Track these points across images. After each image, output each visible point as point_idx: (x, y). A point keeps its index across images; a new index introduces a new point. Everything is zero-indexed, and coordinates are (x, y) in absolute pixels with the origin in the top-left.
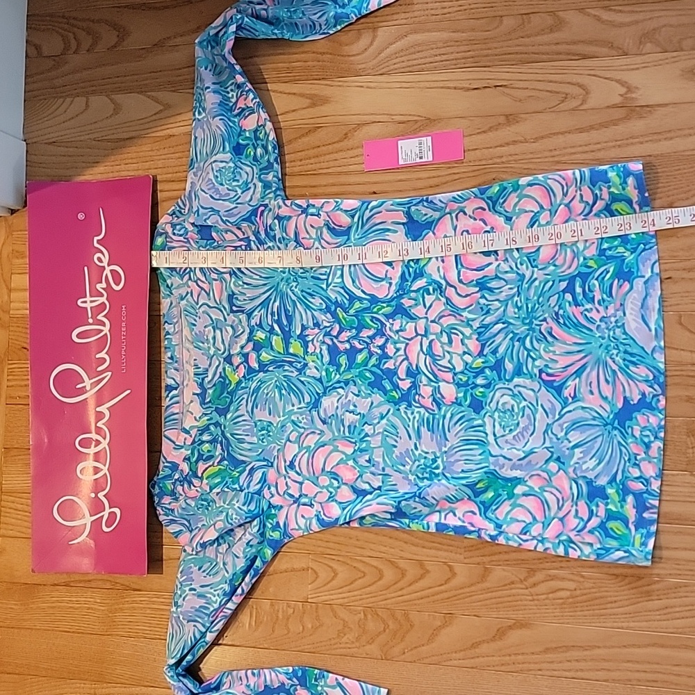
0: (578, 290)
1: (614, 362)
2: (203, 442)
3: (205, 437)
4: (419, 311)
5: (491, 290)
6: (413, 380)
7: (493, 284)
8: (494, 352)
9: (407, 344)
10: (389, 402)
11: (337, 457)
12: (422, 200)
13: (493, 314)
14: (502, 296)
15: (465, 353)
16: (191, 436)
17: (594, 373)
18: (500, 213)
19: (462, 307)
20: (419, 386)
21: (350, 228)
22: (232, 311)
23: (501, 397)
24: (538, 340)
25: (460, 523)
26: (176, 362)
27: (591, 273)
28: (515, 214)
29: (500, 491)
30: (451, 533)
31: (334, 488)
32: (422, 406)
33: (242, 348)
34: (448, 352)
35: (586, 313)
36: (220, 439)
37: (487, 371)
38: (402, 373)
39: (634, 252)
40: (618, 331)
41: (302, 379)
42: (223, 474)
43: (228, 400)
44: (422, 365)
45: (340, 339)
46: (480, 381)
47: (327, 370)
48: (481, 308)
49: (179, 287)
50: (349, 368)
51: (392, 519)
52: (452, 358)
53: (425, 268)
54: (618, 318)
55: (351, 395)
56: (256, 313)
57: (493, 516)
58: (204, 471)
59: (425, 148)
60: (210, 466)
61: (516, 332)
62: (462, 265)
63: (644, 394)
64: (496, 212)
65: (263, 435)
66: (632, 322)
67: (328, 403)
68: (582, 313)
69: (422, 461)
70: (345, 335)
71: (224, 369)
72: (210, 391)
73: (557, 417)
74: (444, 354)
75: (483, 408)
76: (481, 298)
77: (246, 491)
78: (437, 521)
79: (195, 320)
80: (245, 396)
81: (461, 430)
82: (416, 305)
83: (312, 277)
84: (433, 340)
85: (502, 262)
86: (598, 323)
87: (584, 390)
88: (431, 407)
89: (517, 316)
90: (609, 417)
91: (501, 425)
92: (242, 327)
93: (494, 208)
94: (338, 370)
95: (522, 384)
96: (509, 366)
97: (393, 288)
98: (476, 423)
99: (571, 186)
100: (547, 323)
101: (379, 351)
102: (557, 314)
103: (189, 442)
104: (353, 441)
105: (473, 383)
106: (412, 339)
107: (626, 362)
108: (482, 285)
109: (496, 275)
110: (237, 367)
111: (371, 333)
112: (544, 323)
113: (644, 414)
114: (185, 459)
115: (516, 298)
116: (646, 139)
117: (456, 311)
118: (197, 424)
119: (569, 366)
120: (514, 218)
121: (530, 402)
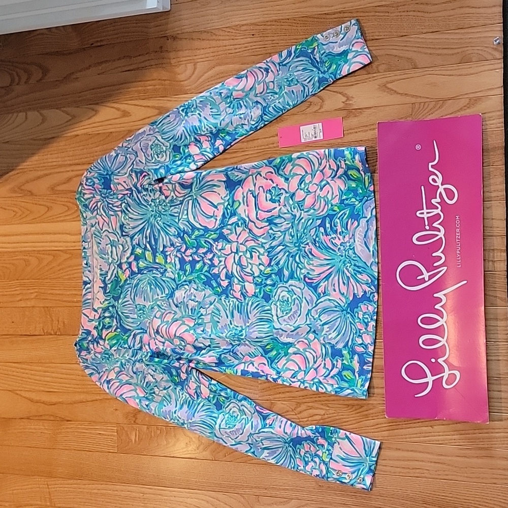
0: (328, 225)
1: (348, 271)
2: (105, 317)
3: (107, 314)
4: (233, 237)
5: (276, 224)
6: (229, 281)
7: (277, 221)
8: (277, 264)
9: (226, 258)
10: (215, 294)
11: (184, 328)
12: (234, 169)
13: (277, 240)
14: (282, 229)
15: (260, 264)
16: (98, 314)
17: (336, 278)
18: (282, 176)
19: (259, 235)
20: (233, 284)
21: (192, 184)
22: (123, 235)
23: (281, 293)
24: (303, 257)
25: (256, 371)
26: (90, 267)
27: (335, 215)
28: (291, 176)
29: (280, 351)
30: (250, 376)
31: (182, 346)
32: (235, 297)
33: (128, 258)
34: (250, 264)
35: (332, 240)
36: (115, 315)
37: (273, 275)
38: (223, 276)
39: (361, 202)
40: (350, 251)
41: (164, 279)
42: (118, 338)
43: (120, 291)
44: (235, 272)
45: (186, 254)
46: (269, 282)
47: (178, 274)
48: (270, 236)
49: (90, 219)
50: (192, 272)
51: (216, 366)
52: (252, 267)
53: (237, 210)
54: (350, 243)
55: (192, 289)
56: (136, 237)
57: (276, 366)
58: (106, 335)
60: (110, 332)
61: (291, 251)
62: (259, 208)
63: (365, 292)
64: (279, 175)
65: (140, 313)
66: (359, 247)
67: (179, 294)
68: (329, 240)
69: (234, 331)
70: (189, 252)
71: (117, 272)
72: (109, 286)
73: (314, 305)
74: (248, 265)
75: (270, 299)
76: (270, 229)
77: (133, 348)
78: (243, 369)
79: (100, 241)
80: (130, 289)
81: (257, 313)
82: (231, 233)
83: (170, 215)
84: (242, 255)
85: (283, 207)
86: (339, 246)
87: (330, 288)
88: (240, 298)
89: (291, 241)
90: (344, 306)
91: (281, 310)
92: (128, 246)
93: (278, 172)
94: (185, 274)
95: (294, 284)
96: (286, 273)
97: (218, 222)
98: (266, 308)
99: (323, 159)
100: (309, 246)
101: (209, 262)
102: (315, 240)
103: (97, 317)
104: (194, 318)
105: (265, 283)
106: (229, 255)
107: (355, 272)
108: (270, 221)
109: (279, 215)
110: (125, 270)
111: (205, 250)
112: (307, 246)
113: (365, 304)
114: (95, 327)
115: (291, 230)
116: (359, 130)
117: (255, 238)
118: (101, 306)
119: (321, 273)
120: (290, 179)
121: (298, 296)
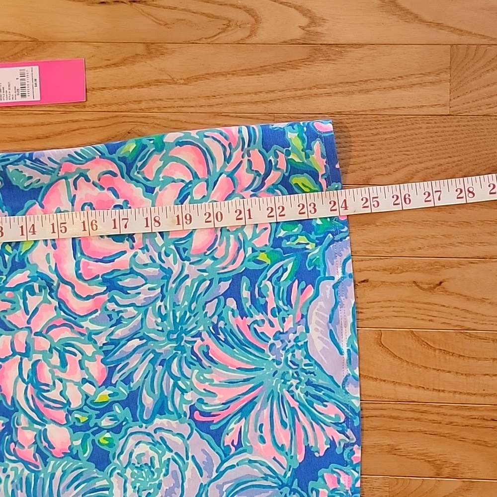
0: (245, 294)
1: (293, 396)
4: (18, 318)
5: (124, 290)
6: (8, 420)
7: (127, 282)
8: (127, 380)
12: (23, 158)
13: (127, 325)
14: (140, 300)
17: (266, 412)
18: (138, 182)
19: (81, 314)
20: (17, 429)
23: (136, 446)
24: (189, 364)
27: (262, 271)
28: (159, 183)
32: (21, 460)
34: (61, 380)
35: (256, 326)
37: (117, 409)
39: (321, 244)
40: (299, 353)
44: (21, 399)
46: (105, 422)
48: (110, 316)
52: (65, 387)
53: (28, 255)
54: (298, 334)
59: (29, 82)
61: (158, 351)
62: (82, 253)
63: (333, 443)
64: (132, 179)
66: (318, 342)
68: (249, 327)
73: (215, 474)
74: (54, 383)
75: (109, 462)
76: (109, 301)
81: (77, 494)
82: (14, 309)
84: (39, 360)
85: (140, 251)
86: (272, 341)
87: (252, 436)
88: (33, 461)
89: (160, 328)
90: (285, 474)
91: (134, 488)
93: (128, 173)
95: (166, 427)
96: (148, 401)
98: (99, 484)
99: (236, 148)
100: (203, 340)
102: (215, 327)
105: (96, 425)
106: (7, 359)
107: (309, 398)
109: (131, 268)
112: (198, 340)
113: (334, 472)
115: (159, 303)
116: (335, 90)
117: (72, 320)
119: (232, 401)
120: (157, 189)
121: (176, 454)
